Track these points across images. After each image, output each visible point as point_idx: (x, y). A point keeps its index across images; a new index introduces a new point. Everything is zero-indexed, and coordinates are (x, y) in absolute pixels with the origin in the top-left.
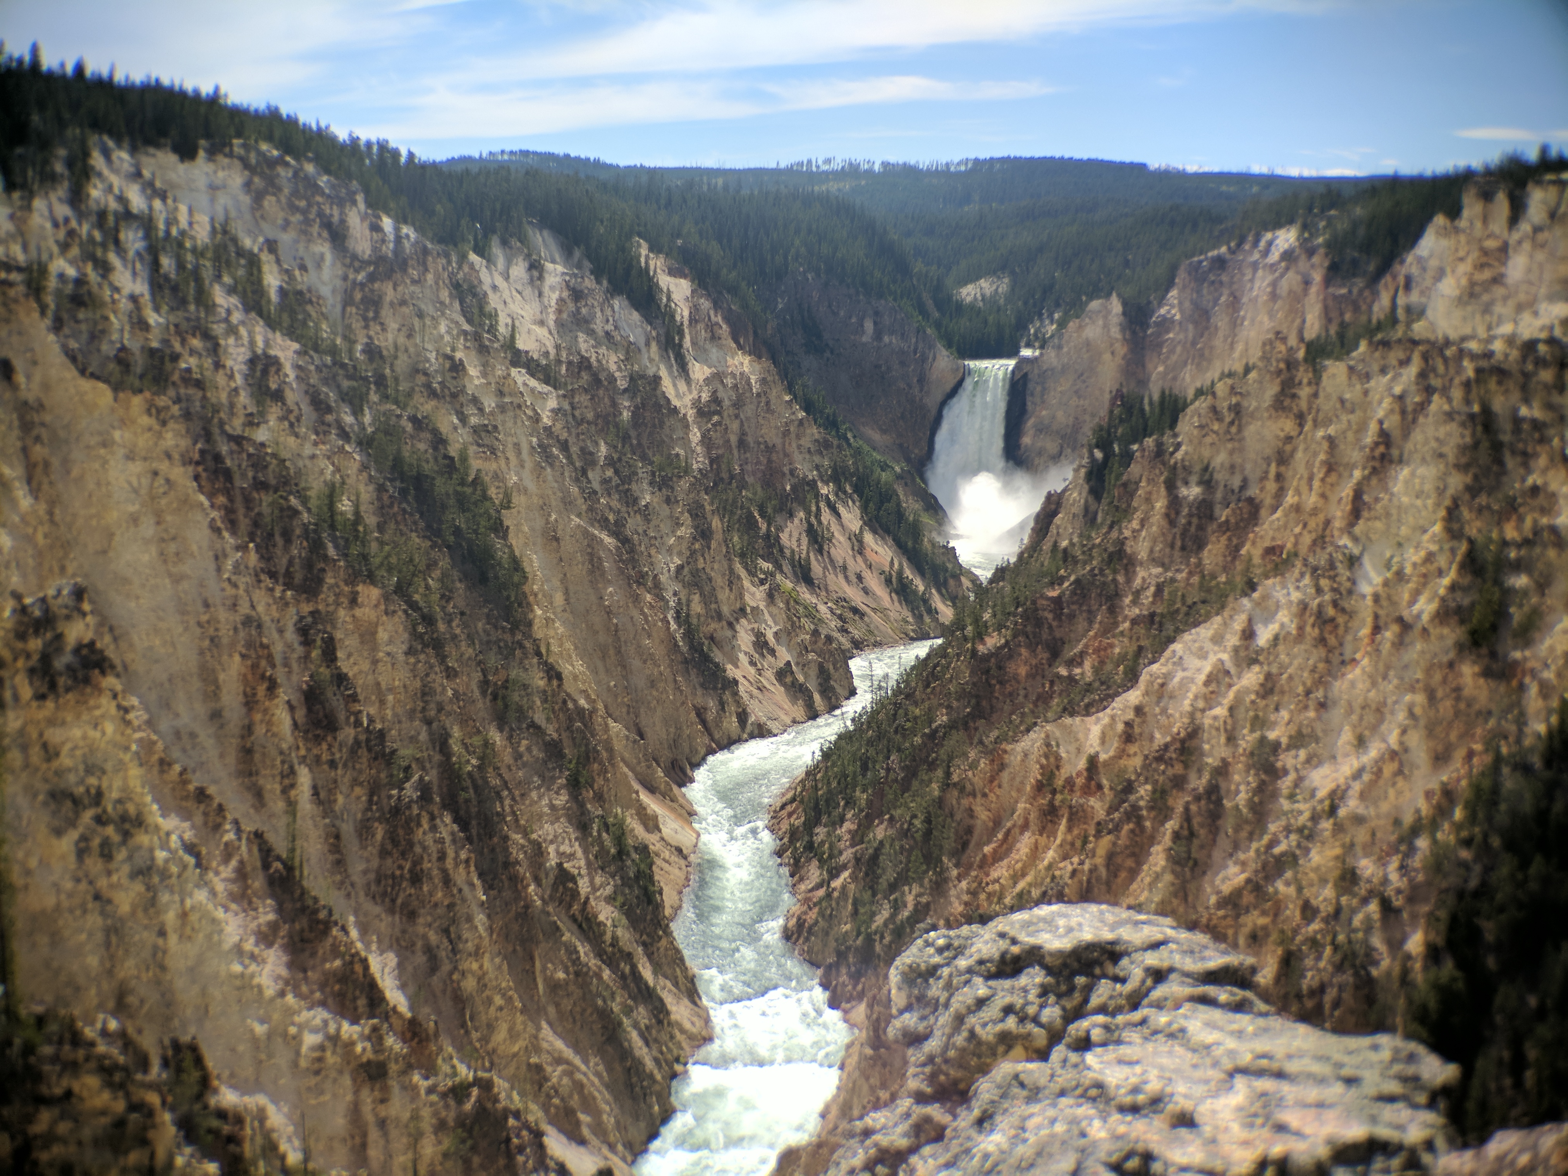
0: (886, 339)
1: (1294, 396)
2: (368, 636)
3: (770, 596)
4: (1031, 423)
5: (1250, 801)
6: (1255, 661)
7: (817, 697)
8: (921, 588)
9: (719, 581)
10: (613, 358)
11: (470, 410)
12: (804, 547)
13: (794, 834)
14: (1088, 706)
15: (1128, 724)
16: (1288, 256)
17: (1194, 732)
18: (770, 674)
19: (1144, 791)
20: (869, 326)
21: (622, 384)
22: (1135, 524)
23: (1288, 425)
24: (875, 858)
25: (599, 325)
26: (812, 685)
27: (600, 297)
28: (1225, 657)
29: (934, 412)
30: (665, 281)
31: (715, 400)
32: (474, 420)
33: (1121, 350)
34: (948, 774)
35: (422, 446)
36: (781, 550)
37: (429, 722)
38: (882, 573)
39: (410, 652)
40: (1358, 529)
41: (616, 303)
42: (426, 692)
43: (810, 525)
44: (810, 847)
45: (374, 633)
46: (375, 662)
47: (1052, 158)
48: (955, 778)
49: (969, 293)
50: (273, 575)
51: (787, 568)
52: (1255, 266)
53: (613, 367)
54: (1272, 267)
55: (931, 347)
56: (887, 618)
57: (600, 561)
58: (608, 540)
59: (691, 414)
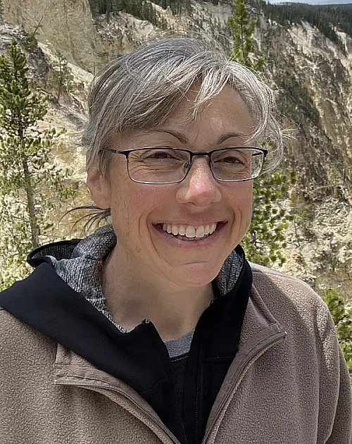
10: (327, 55)
11: (297, 70)
21: (330, 61)
25: (322, 46)
27: (322, 38)
30: (339, 33)
35: (289, 79)
41: (327, 40)
57: (333, 109)
58: (334, 103)
59: (349, 68)
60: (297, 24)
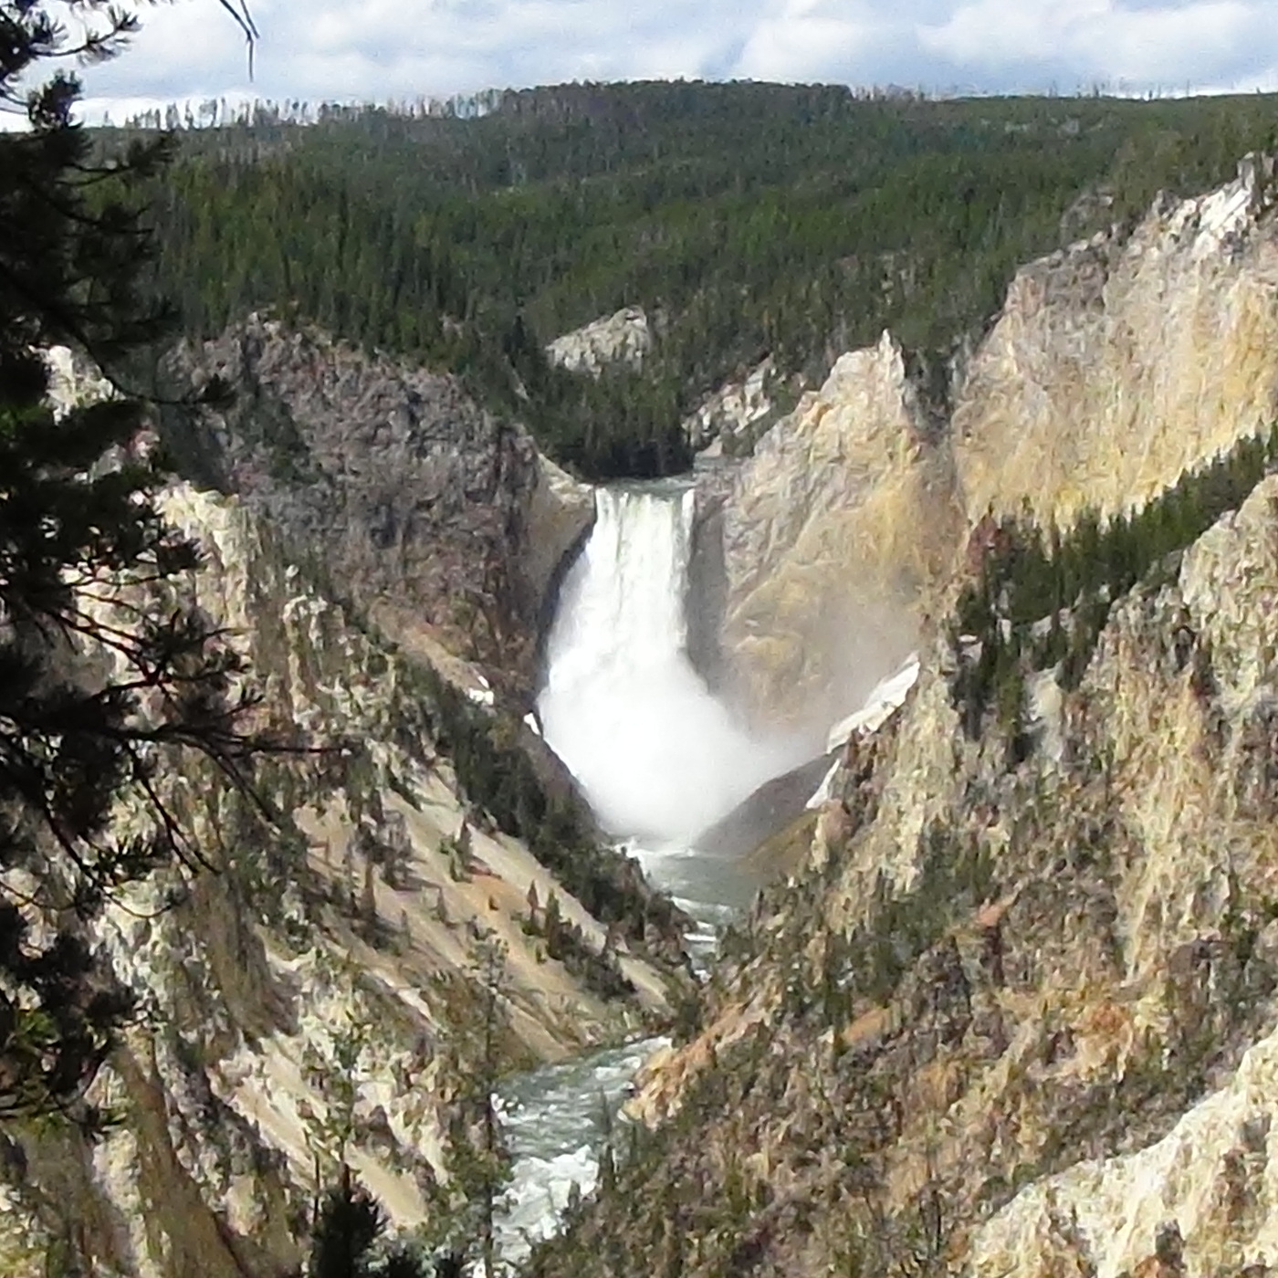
0: (437, 449)
8: (599, 942)
12: (359, 874)
14: (1115, 1135)
33: (909, 449)
36: (317, 879)
38: (516, 917)
43: (363, 828)
47: (662, 84)
49: (568, 351)
52: (1166, 265)
54: (1206, 266)
55: (528, 461)
56: (535, 1009)
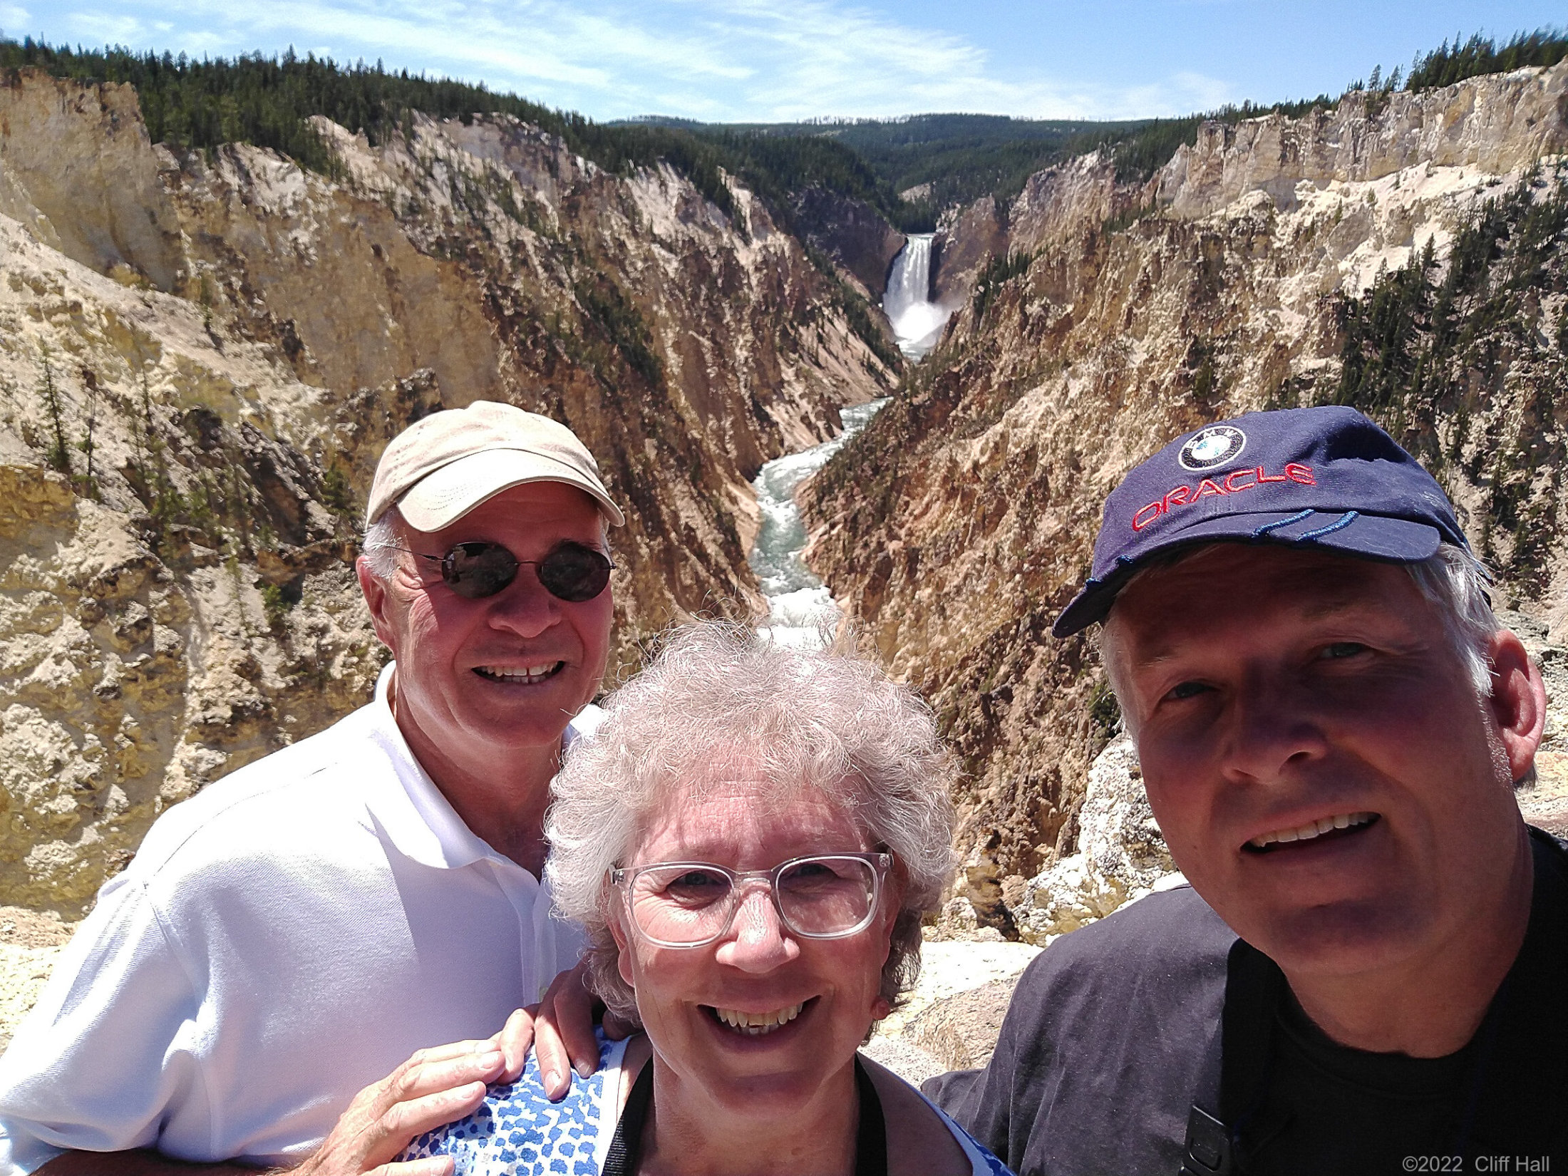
0: (861, 224)
1: (1095, 254)
2: (580, 397)
3: (797, 375)
4: (942, 271)
5: (1064, 485)
6: (1069, 406)
7: (823, 432)
8: (881, 368)
9: (769, 365)
10: (707, 238)
11: (629, 269)
12: (815, 345)
13: (811, 506)
14: (974, 433)
15: (996, 444)
16: (1090, 170)
17: (1034, 448)
18: (798, 419)
19: (1005, 479)
20: (851, 216)
21: (713, 252)
22: (1002, 329)
23: (1090, 270)
24: (855, 519)
25: (698, 219)
26: (821, 424)
27: (699, 202)
28: (1051, 404)
29: (887, 264)
30: (736, 192)
31: (765, 261)
32: (632, 275)
33: (995, 228)
34: (896, 472)
35: (604, 290)
36: (803, 347)
37: (615, 446)
38: (859, 359)
39: (603, 407)
40: (1129, 331)
41: (708, 205)
42: (613, 429)
43: (819, 332)
44: (820, 512)
45: (583, 397)
46: (584, 412)
48: (900, 474)
49: (907, 195)
50: (528, 365)
51: (806, 357)
52: (1072, 177)
53: (708, 243)
54: (1082, 177)
55: (887, 227)
57: (703, 355)
58: (707, 343)
59: (751, 269)
60: (649, 170)
